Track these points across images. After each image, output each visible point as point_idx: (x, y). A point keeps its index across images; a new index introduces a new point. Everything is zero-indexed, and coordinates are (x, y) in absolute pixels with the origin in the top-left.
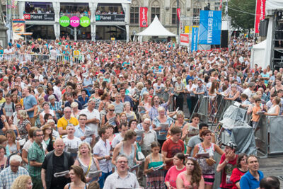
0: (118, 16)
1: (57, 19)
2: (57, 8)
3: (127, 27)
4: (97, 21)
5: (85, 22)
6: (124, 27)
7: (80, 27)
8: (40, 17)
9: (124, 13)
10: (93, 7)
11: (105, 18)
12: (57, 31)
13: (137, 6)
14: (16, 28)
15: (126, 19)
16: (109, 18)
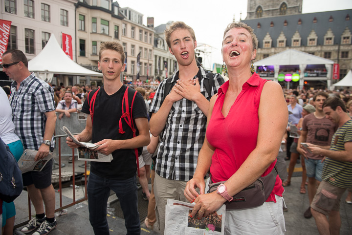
0: (322, 74)
1: (276, 76)
2: (277, 69)
3: (329, 82)
4: (305, 77)
5: (295, 77)
6: (326, 81)
7: (291, 81)
8: (265, 75)
9: (326, 71)
10: (302, 68)
11: (311, 75)
13: (345, 69)
15: (329, 75)
16: (315, 75)
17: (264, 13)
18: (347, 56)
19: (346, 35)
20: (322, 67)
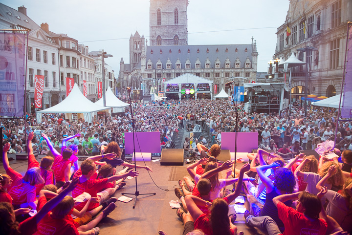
0: (207, 89)
1: (180, 91)
2: (180, 86)
3: (211, 93)
4: (197, 91)
5: (192, 92)
6: (209, 94)
7: (190, 94)
8: (173, 90)
9: (209, 87)
10: (196, 86)
11: (201, 90)
12: (180, 96)
13: (218, 84)
14: (161, 95)
15: (211, 90)
16: (203, 90)
17: (163, 41)
18: (219, 76)
19: (217, 63)
20: (207, 85)
